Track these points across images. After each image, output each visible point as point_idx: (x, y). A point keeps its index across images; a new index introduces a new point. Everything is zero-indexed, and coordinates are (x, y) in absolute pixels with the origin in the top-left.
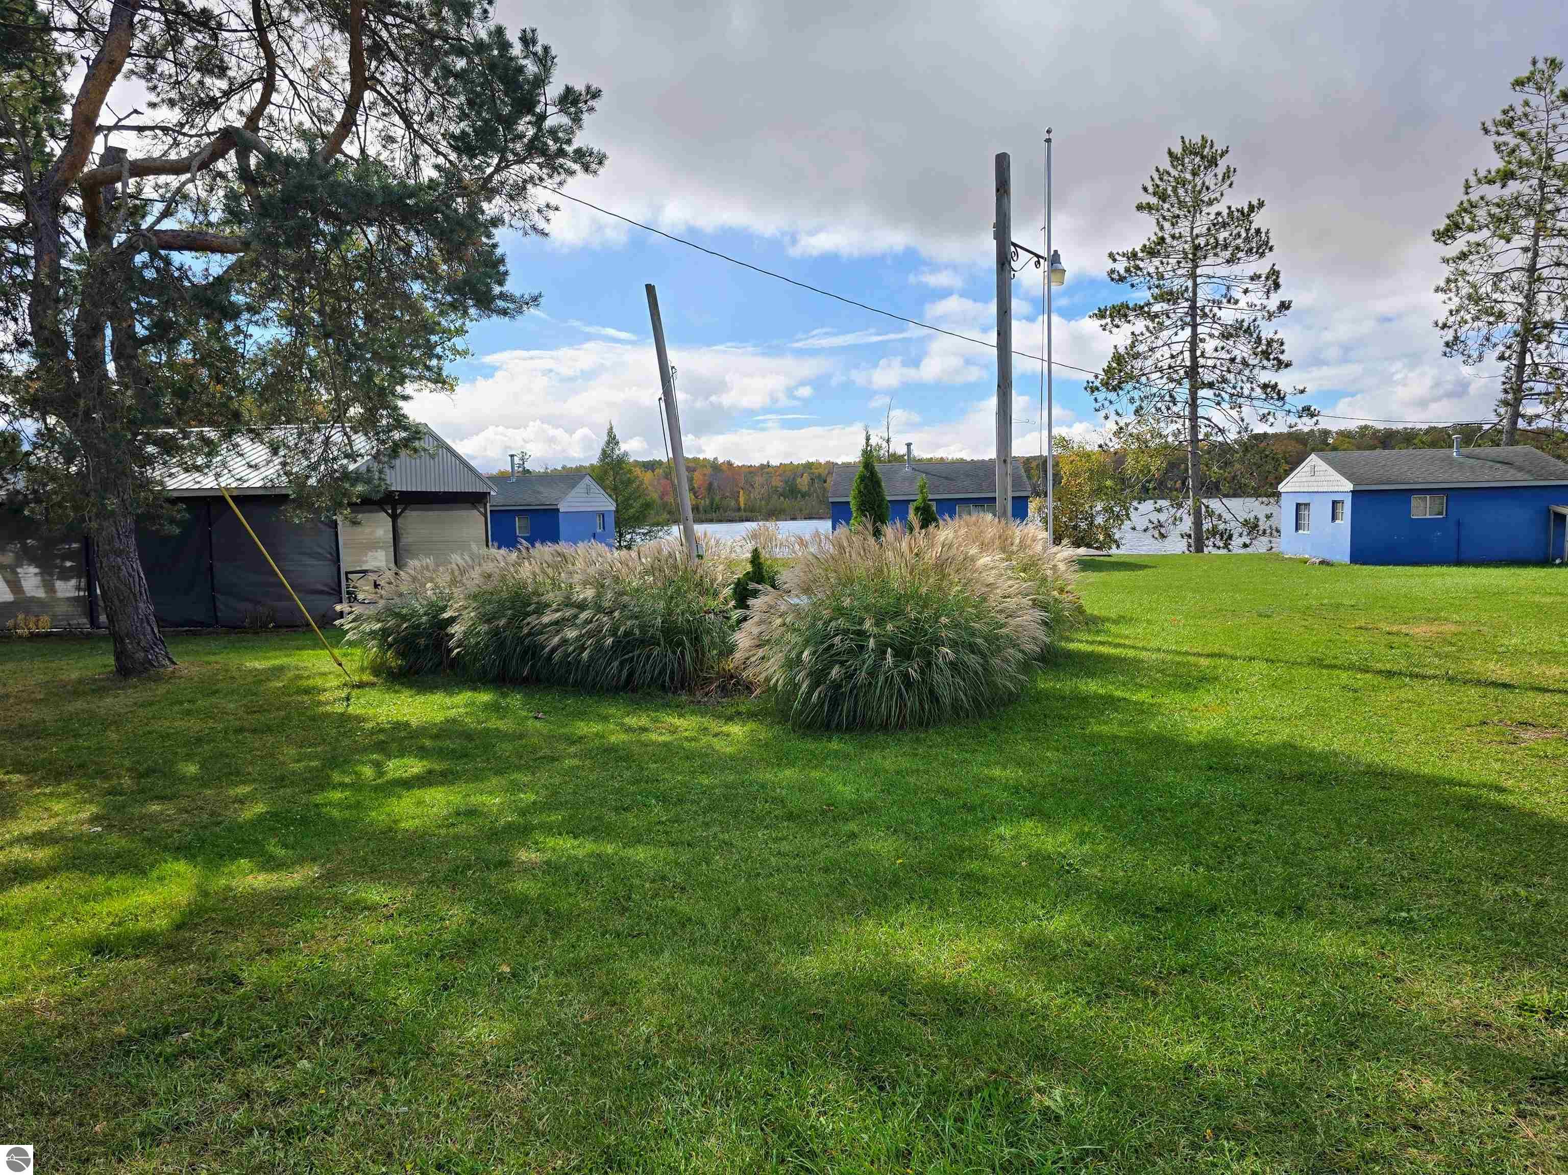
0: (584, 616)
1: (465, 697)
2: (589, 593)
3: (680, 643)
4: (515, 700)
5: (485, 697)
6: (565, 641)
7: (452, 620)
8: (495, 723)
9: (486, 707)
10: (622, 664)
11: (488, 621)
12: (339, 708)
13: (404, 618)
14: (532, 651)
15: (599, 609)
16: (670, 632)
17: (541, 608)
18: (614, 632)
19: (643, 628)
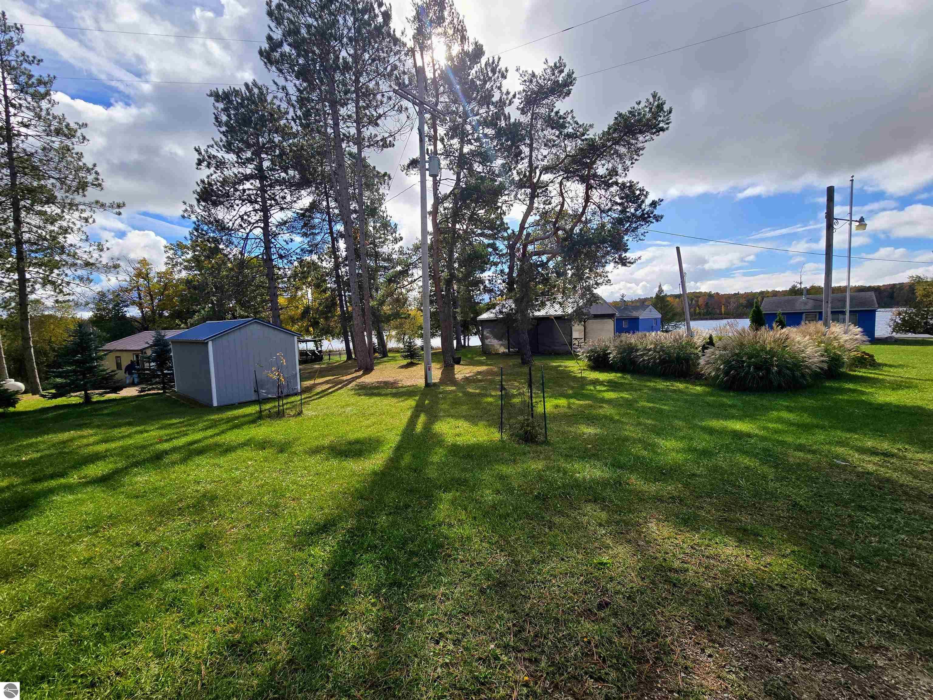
0: (650, 353)
1: (614, 374)
2: (652, 346)
3: (682, 363)
4: (628, 377)
5: (619, 375)
6: (644, 360)
7: (610, 353)
8: (623, 381)
9: (620, 377)
10: (662, 368)
11: (621, 354)
12: (580, 375)
13: (596, 352)
14: (633, 362)
15: (655, 351)
16: (678, 358)
17: (637, 350)
18: (659, 358)
19: (670, 357)
